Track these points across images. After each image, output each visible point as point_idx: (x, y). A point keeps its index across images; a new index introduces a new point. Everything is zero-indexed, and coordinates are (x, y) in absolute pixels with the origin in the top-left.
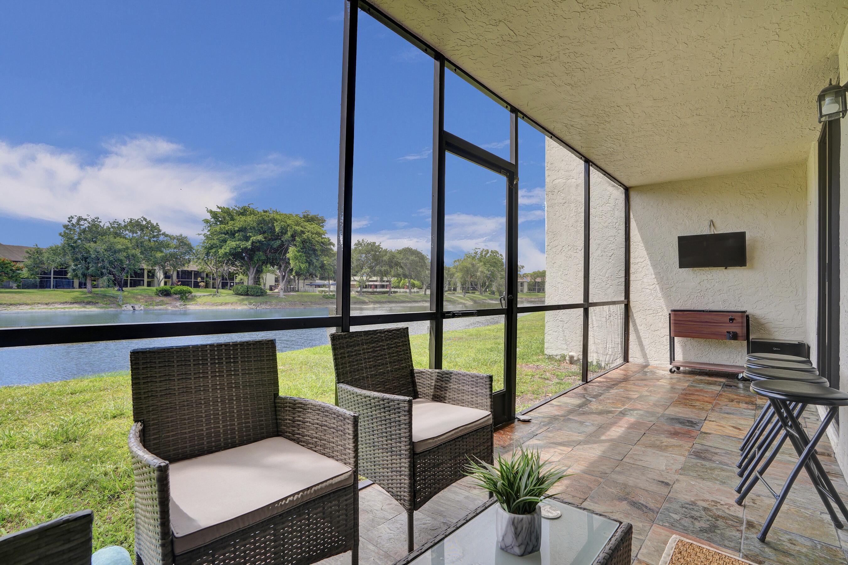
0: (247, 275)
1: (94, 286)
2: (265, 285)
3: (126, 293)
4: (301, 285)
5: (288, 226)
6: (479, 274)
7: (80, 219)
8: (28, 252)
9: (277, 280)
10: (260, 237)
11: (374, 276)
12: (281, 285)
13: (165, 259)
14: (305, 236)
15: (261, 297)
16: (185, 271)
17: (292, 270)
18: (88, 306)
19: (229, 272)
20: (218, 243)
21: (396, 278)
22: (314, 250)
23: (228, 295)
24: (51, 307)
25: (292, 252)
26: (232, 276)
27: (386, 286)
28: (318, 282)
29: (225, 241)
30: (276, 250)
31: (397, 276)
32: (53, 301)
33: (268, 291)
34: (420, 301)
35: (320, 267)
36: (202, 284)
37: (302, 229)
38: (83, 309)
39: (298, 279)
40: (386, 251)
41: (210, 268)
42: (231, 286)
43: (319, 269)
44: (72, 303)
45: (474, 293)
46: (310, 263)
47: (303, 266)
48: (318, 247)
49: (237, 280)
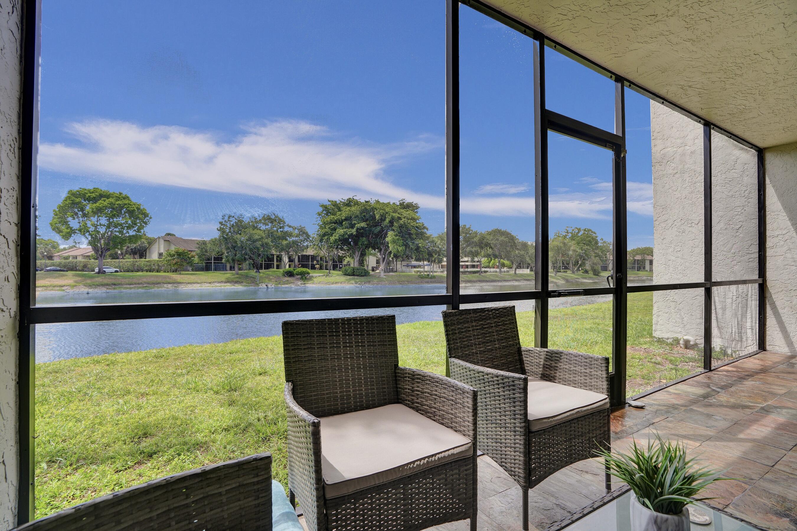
0: (353, 258)
1: (240, 269)
2: (368, 266)
3: (261, 274)
4: (399, 266)
5: (387, 213)
6: (571, 253)
7: (230, 217)
8: (198, 244)
9: (378, 262)
10: (363, 224)
11: (465, 257)
12: (382, 266)
13: (289, 246)
14: (401, 222)
15: (365, 277)
16: (305, 255)
17: (390, 253)
18: (236, 285)
19: (339, 256)
20: (329, 231)
21: (486, 259)
22: (410, 234)
23: (338, 275)
24: (213, 285)
25: (390, 236)
26: (341, 259)
27: (477, 266)
28: (414, 263)
29: (335, 229)
30: (377, 235)
31: (488, 256)
32: (213, 280)
33: (371, 272)
34: (510, 281)
35: (416, 250)
36: (317, 266)
37: (399, 216)
38: (233, 287)
39: (396, 261)
40: (476, 233)
41: (323, 253)
42: (340, 268)
43: (415, 252)
44: (226, 282)
45: (566, 272)
46: (406, 246)
47: (400, 249)
48: (413, 231)
49: (345, 263)
